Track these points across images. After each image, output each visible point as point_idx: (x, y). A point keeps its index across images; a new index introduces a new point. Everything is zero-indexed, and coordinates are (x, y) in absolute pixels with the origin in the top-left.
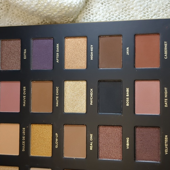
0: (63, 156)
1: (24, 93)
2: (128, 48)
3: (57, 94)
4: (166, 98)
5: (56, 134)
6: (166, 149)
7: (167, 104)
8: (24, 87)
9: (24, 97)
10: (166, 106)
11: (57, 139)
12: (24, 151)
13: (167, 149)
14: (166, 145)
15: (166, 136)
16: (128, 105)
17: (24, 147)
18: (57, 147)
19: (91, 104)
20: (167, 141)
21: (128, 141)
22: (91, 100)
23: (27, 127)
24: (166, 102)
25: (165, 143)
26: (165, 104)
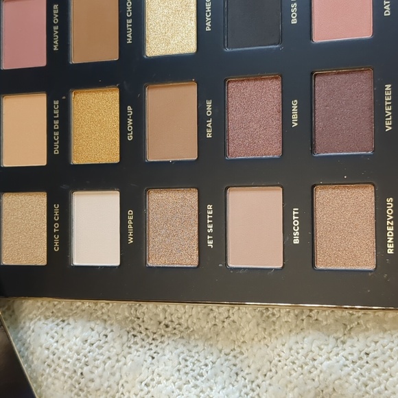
0: (145, 158)
1: (56, 21)
3: (129, 14)
5: (129, 108)
6: (389, 117)
7: (389, 7)
8: (56, 7)
9: (56, 28)
10: (387, 13)
11: (131, 120)
12: (58, 153)
13: (390, 119)
14: (388, 109)
15: (388, 87)
16: (294, 21)
17: (57, 144)
18: (130, 138)
19: (208, 29)
20: (390, 99)
21: (296, 107)
22: (208, 19)
23: (64, 98)
24: (387, 4)
25: (386, 103)
26: (385, 8)
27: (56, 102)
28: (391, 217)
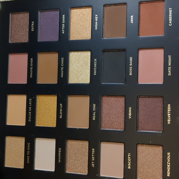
0: (67, 126)
1: (32, 65)
2: (132, 16)
3: (62, 65)
4: (170, 66)
5: (61, 104)
6: (169, 118)
7: (171, 72)
8: (32, 59)
9: (31, 68)
10: (170, 74)
11: (61, 110)
12: (30, 121)
13: (170, 119)
14: (169, 115)
15: (169, 105)
16: (131, 74)
17: (30, 117)
18: (61, 117)
19: (95, 74)
20: (170, 111)
21: (131, 110)
22: (95, 70)
23: (34, 98)
24: (169, 71)
25: (168, 112)
26: (169, 72)
27: (30, 99)
28: (169, 161)
